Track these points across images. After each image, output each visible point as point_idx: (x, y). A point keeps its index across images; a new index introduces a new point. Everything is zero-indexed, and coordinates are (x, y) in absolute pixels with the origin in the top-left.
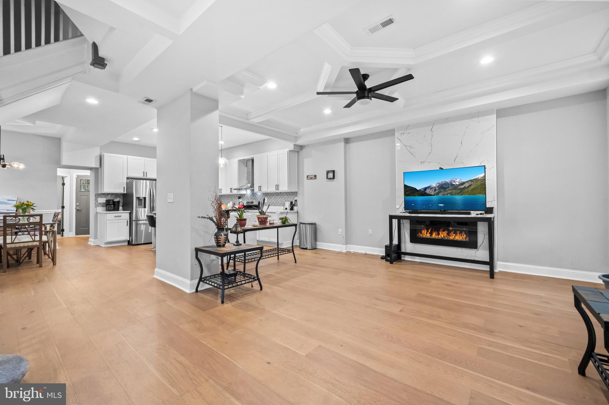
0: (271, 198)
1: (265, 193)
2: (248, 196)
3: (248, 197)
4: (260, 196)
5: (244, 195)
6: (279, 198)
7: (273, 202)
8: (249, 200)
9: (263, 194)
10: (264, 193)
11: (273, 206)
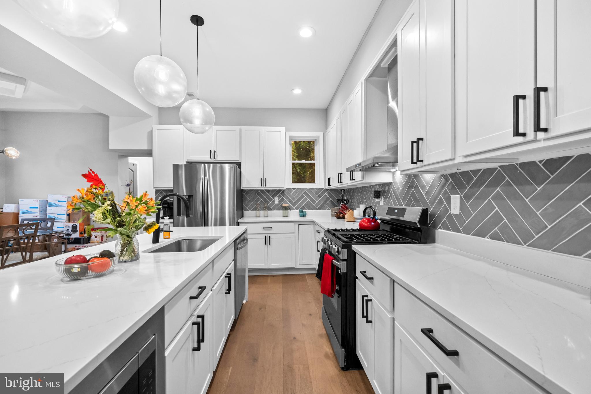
0: (483, 197)
1: (452, 175)
2: (398, 189)
3: (398, 193)
4: (432, 187)
5: (389, 184)
6: (546, 197)
7: (497, 218)
8: (395, 205)
9: (443, 180)
10: (445, 176)
11: (495, 237)
